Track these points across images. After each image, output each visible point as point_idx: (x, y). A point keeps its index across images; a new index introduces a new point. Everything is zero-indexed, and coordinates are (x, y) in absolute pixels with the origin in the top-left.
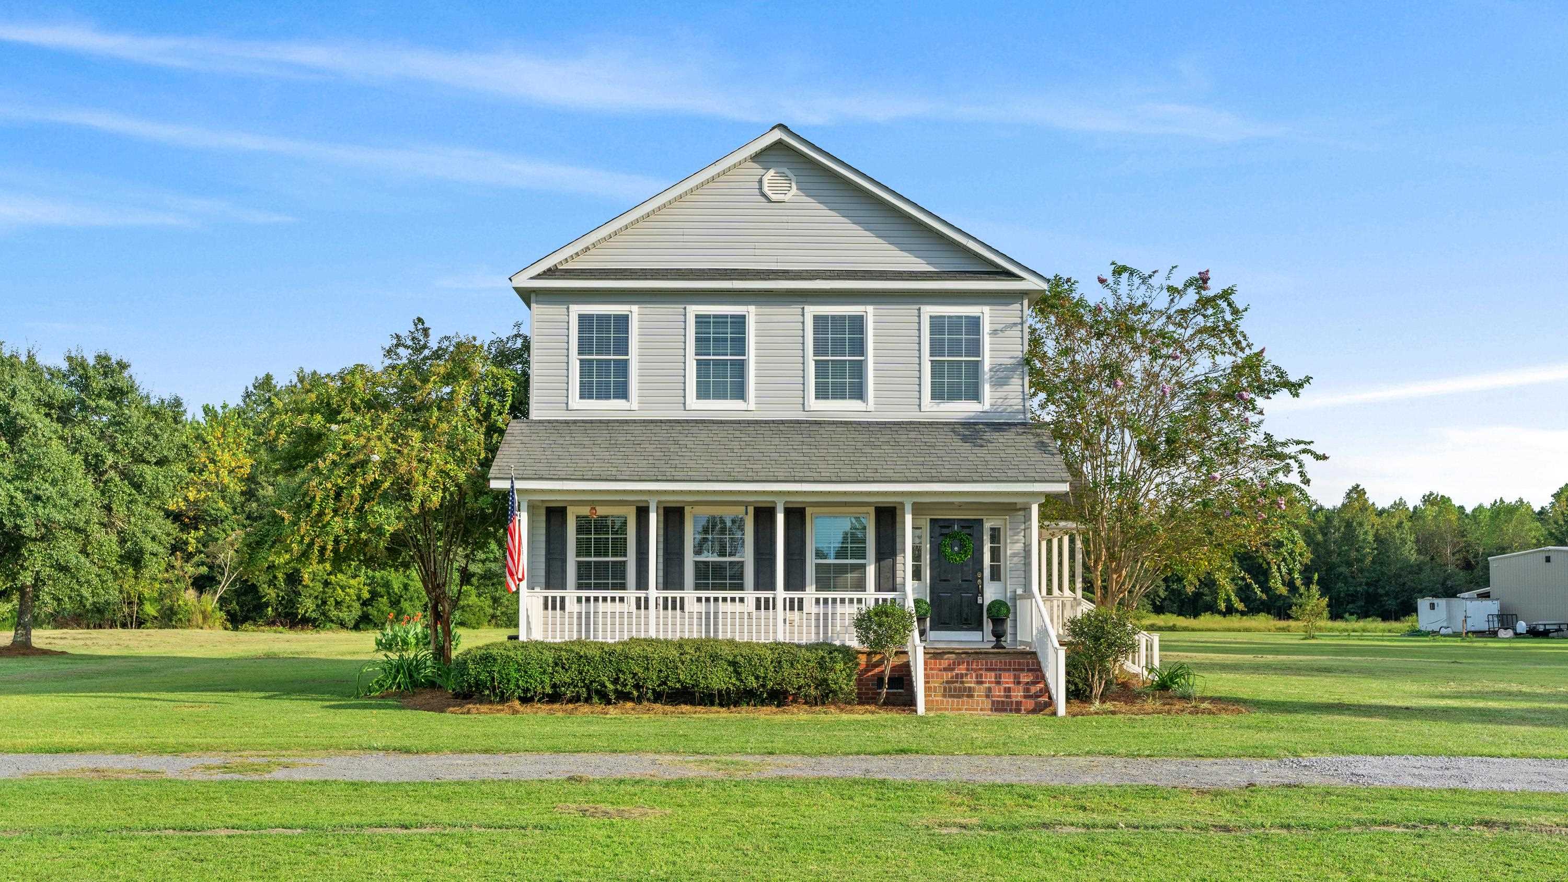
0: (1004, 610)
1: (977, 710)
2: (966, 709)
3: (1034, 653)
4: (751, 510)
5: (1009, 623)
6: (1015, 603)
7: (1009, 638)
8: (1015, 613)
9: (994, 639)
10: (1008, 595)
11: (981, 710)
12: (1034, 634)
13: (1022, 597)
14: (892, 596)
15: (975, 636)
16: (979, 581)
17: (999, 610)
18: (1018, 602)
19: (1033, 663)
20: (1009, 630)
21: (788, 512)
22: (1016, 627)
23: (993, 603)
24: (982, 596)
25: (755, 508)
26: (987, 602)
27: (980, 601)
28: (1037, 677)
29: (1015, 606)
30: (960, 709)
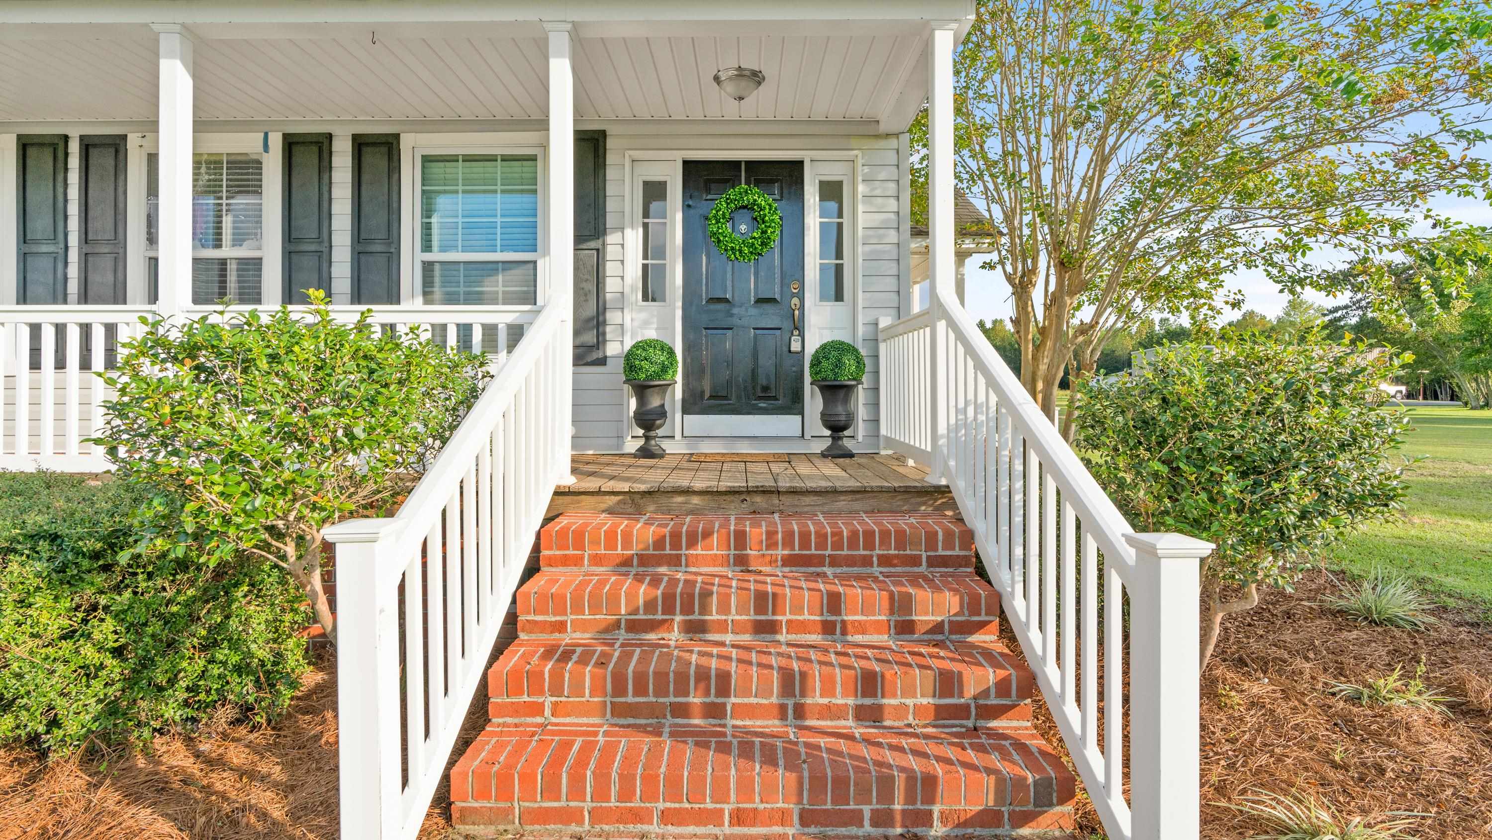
0: (849, 363)
1: (714, 817)
2: (667, 817)
3: (944, 491)
4: (276, 142)
5: (861, 395)
6: (877, 349)
7: (861, 429)
8: (876, 373)
9: (828, 433)
10: (861, 330)
11: (738, 818)
12: (942, 429)
13: (892, 333)
14: (510, 318)
15: (787, 424)
16: (795, 301)
17: (839, 364)
18: (882, 347)
19: (949, 534)
20: (862, 413)
21: (361, 144)
22: (876, 405)
23: (825, 351)
24: (802, 336)
25: (285, 136)
26: (811, 348)
27: (795, 346)
28: (973, 606)
29: (876, 357)
30: (638, 816)
